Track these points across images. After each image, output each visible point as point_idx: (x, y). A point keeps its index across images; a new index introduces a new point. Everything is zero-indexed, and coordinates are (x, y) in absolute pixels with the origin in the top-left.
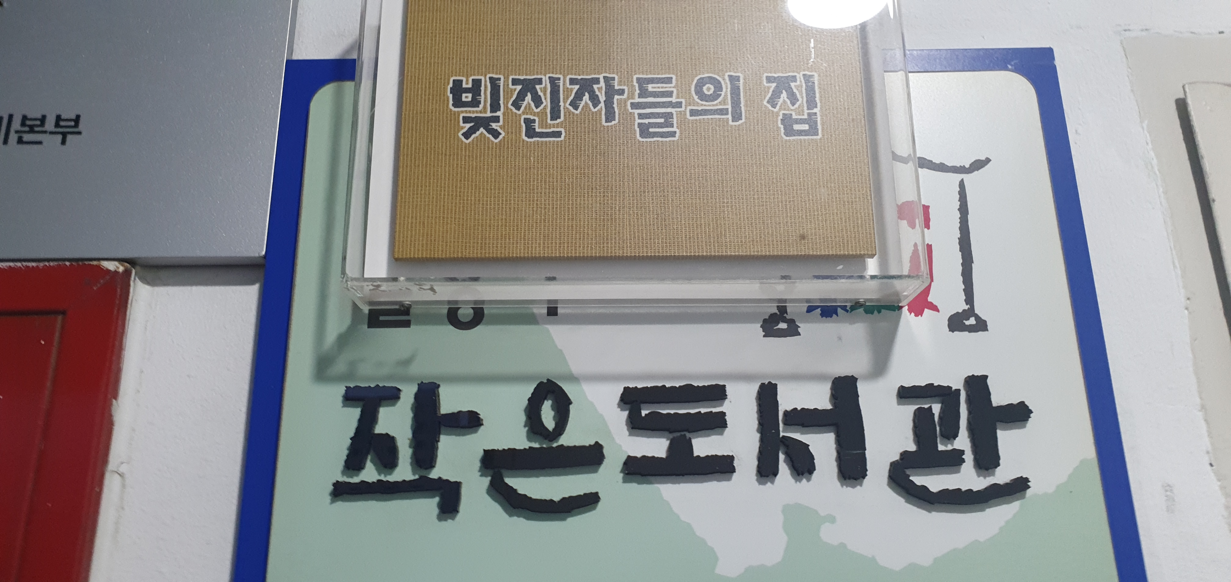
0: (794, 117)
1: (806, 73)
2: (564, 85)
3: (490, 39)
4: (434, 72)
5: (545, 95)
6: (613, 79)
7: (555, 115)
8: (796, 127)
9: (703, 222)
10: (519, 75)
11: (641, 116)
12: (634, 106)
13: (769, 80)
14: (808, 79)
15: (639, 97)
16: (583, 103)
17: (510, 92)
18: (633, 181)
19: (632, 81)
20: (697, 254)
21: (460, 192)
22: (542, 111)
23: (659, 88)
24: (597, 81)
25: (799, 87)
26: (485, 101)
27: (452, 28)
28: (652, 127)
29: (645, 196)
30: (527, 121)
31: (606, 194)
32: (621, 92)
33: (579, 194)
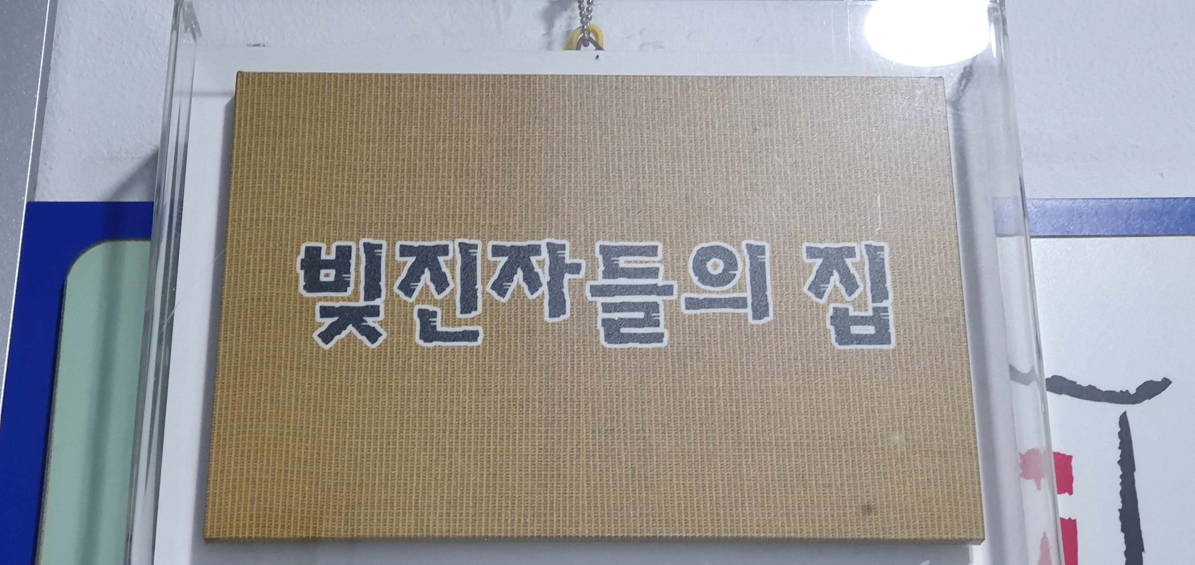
0: (852, 313)
1: (870, 242)
2: (483, 256)
3: (366, 182)
4: (275, 235)
5: (453, 271)
6: (563, 247)
7: (469, 304)
8: (856, 330)
9: (707, 482)
10: (412, 240)
11: (607, 308)
12: (597, 291)
13: (812, 253)
14: (873, 252)
15: (604, 277)
16: (513, 286)
17: (396, 268)
18: (593, 413)
19: (593, 251)
20: (698, 535)
21: (314, 429)
22: (448, 298)
23: (636, 262)
24: (536, 250)
25: (859, 266)
26: (357, 283)
27: (306, 164)
28: (625, 326)
29: (613, 438)
30: (422, 313)
31: (550, 434)
32: (575, 268)
33: (505, 434)
